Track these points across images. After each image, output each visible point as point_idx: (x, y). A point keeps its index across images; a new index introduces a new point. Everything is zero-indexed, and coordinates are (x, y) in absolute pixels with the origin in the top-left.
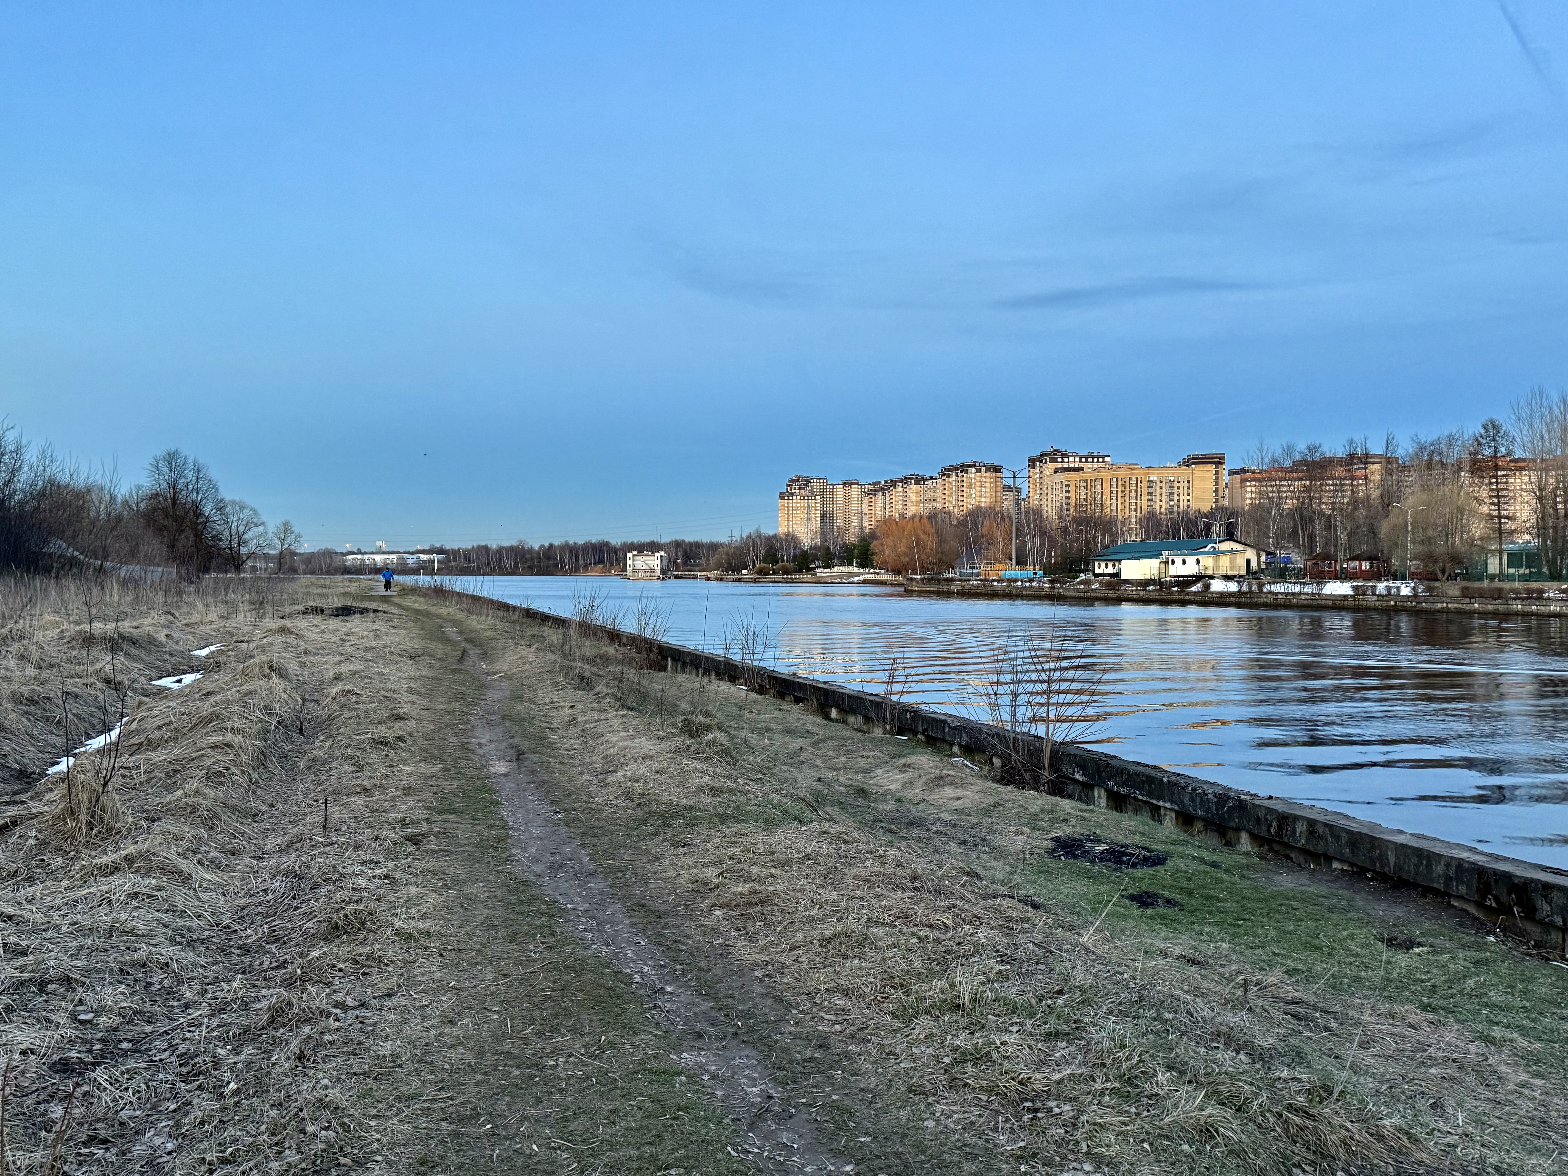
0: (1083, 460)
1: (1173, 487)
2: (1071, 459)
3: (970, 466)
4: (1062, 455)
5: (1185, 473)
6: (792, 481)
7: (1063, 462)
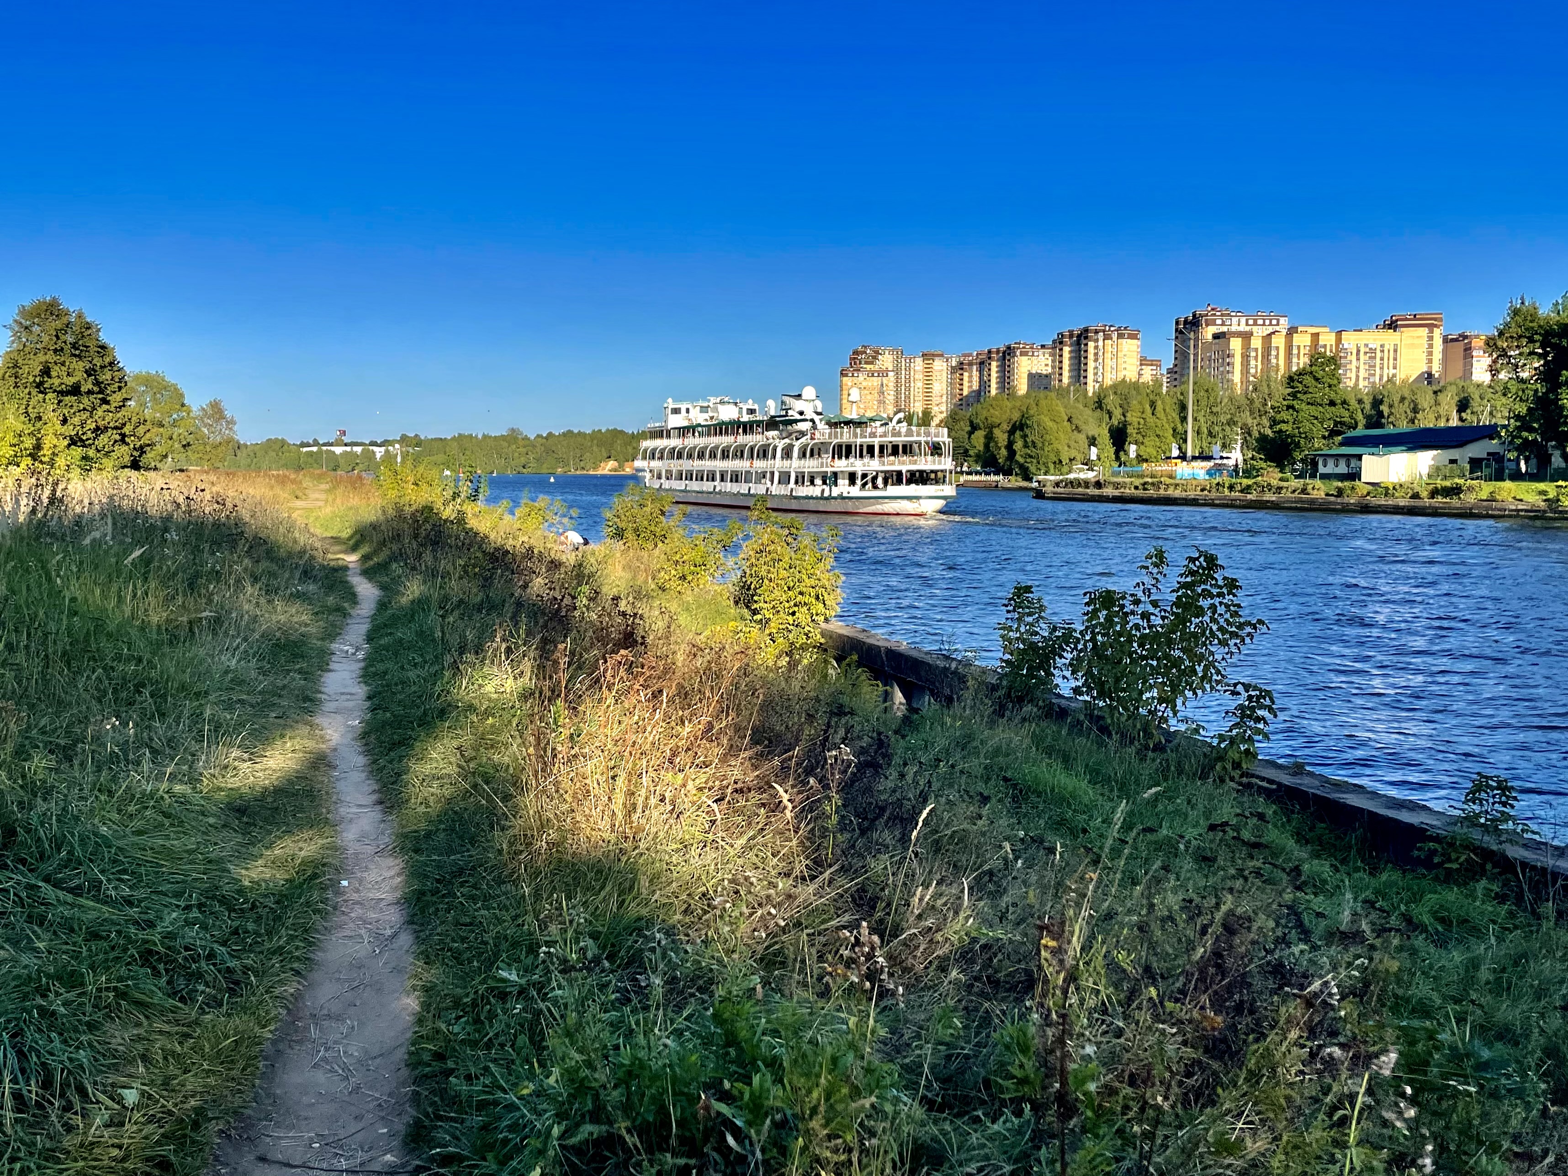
0: (1251, 322)
1: (1375, 358)
2: (1235, 320)
3: (1096, 332)
4: (1222, 315)
5: (1390, 338)
6: (856, 353)
7: (1223, 324)
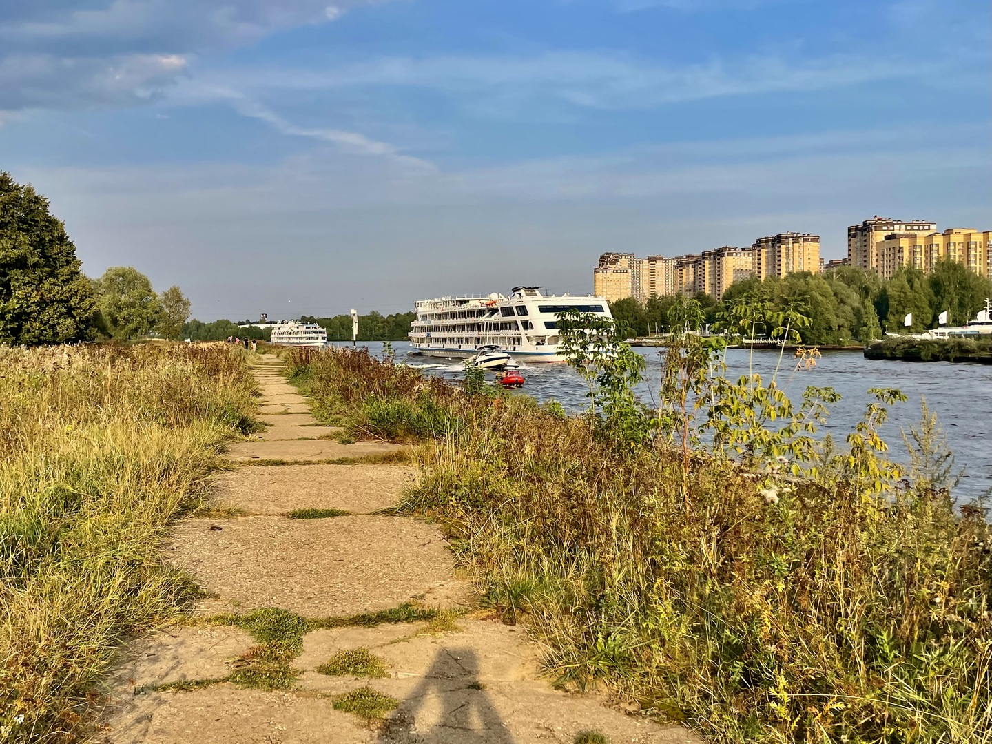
0: (909, 228)
2: (897, 227)
3: (787, 238)
4: (887, 223)
6: (603, 257)
7: (888, 230)
